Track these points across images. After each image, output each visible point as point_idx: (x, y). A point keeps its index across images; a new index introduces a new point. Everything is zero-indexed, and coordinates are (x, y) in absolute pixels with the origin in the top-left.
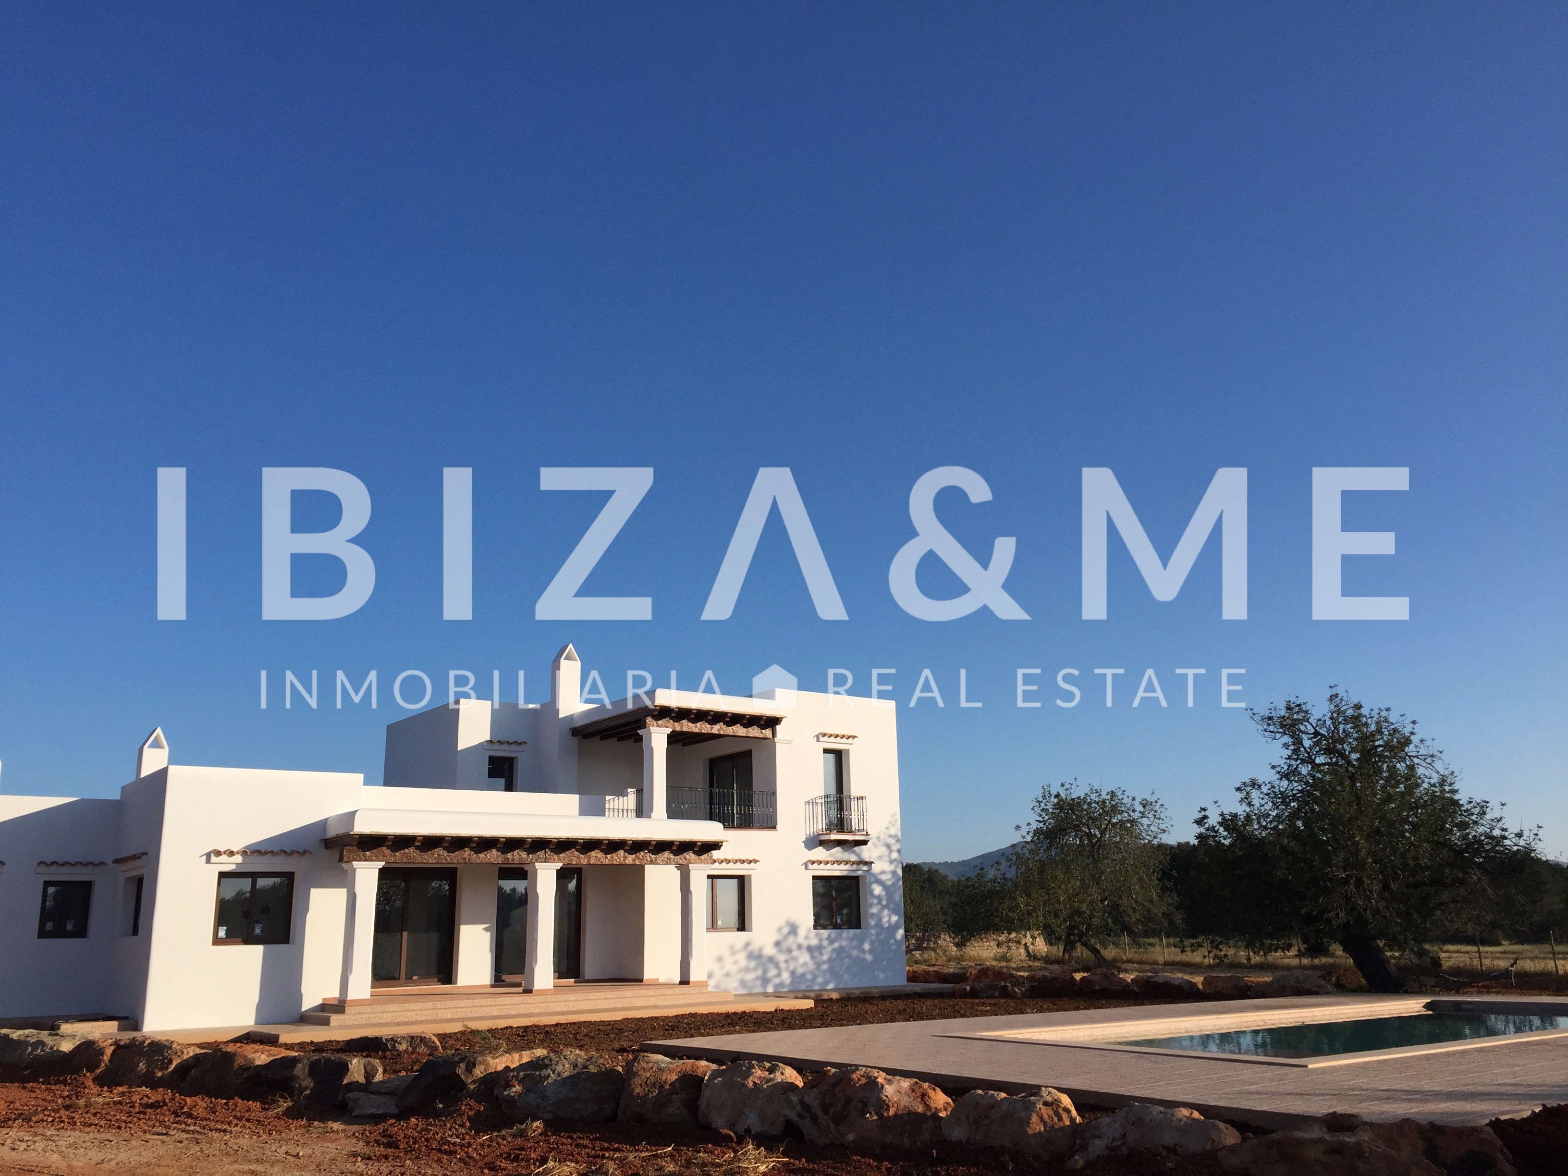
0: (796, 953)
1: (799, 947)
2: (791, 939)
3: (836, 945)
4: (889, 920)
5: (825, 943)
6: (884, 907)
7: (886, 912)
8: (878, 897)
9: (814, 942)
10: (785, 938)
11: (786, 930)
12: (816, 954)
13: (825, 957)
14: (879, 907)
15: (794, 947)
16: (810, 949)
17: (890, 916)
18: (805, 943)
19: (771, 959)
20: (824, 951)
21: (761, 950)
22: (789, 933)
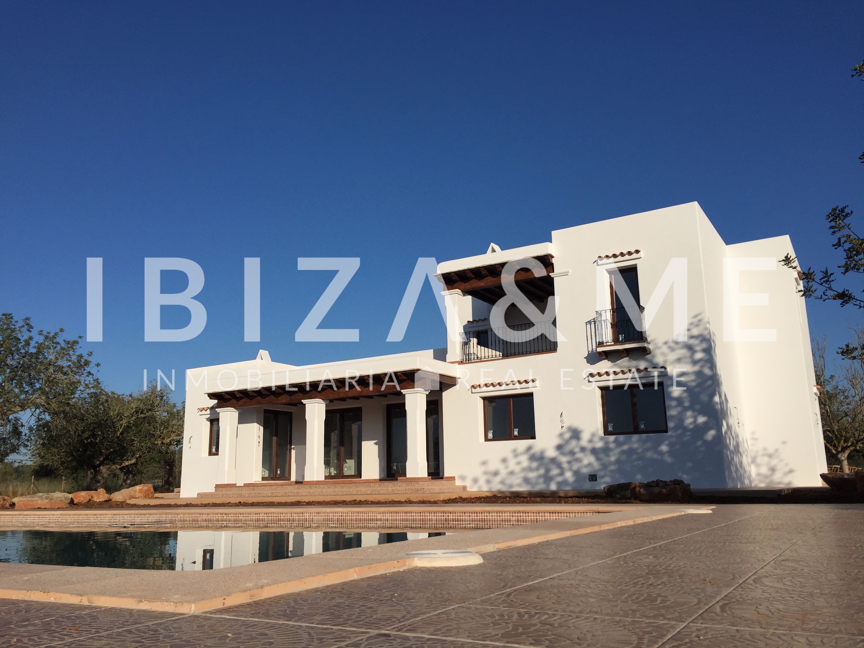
0: (579, 455)
1: (583, 449)
2: (573, 443)
3: (625, 447)
4: (695, 422)
5: (612, 446)
6: (687, 409)
7: (689, 413)
8: (679, 400)
9: (599, 445)
10: (567, 442)
11: (567, 436)
12: (602, 456)
13: (613, 459)
14: (679, 409)
15: (577, 450)
16: (594, 451)
17: (695, 418)
18: (589, 446)
19: (553, 460)
20: (611, 454)
21: (542, 452)
22: (571, 438)
